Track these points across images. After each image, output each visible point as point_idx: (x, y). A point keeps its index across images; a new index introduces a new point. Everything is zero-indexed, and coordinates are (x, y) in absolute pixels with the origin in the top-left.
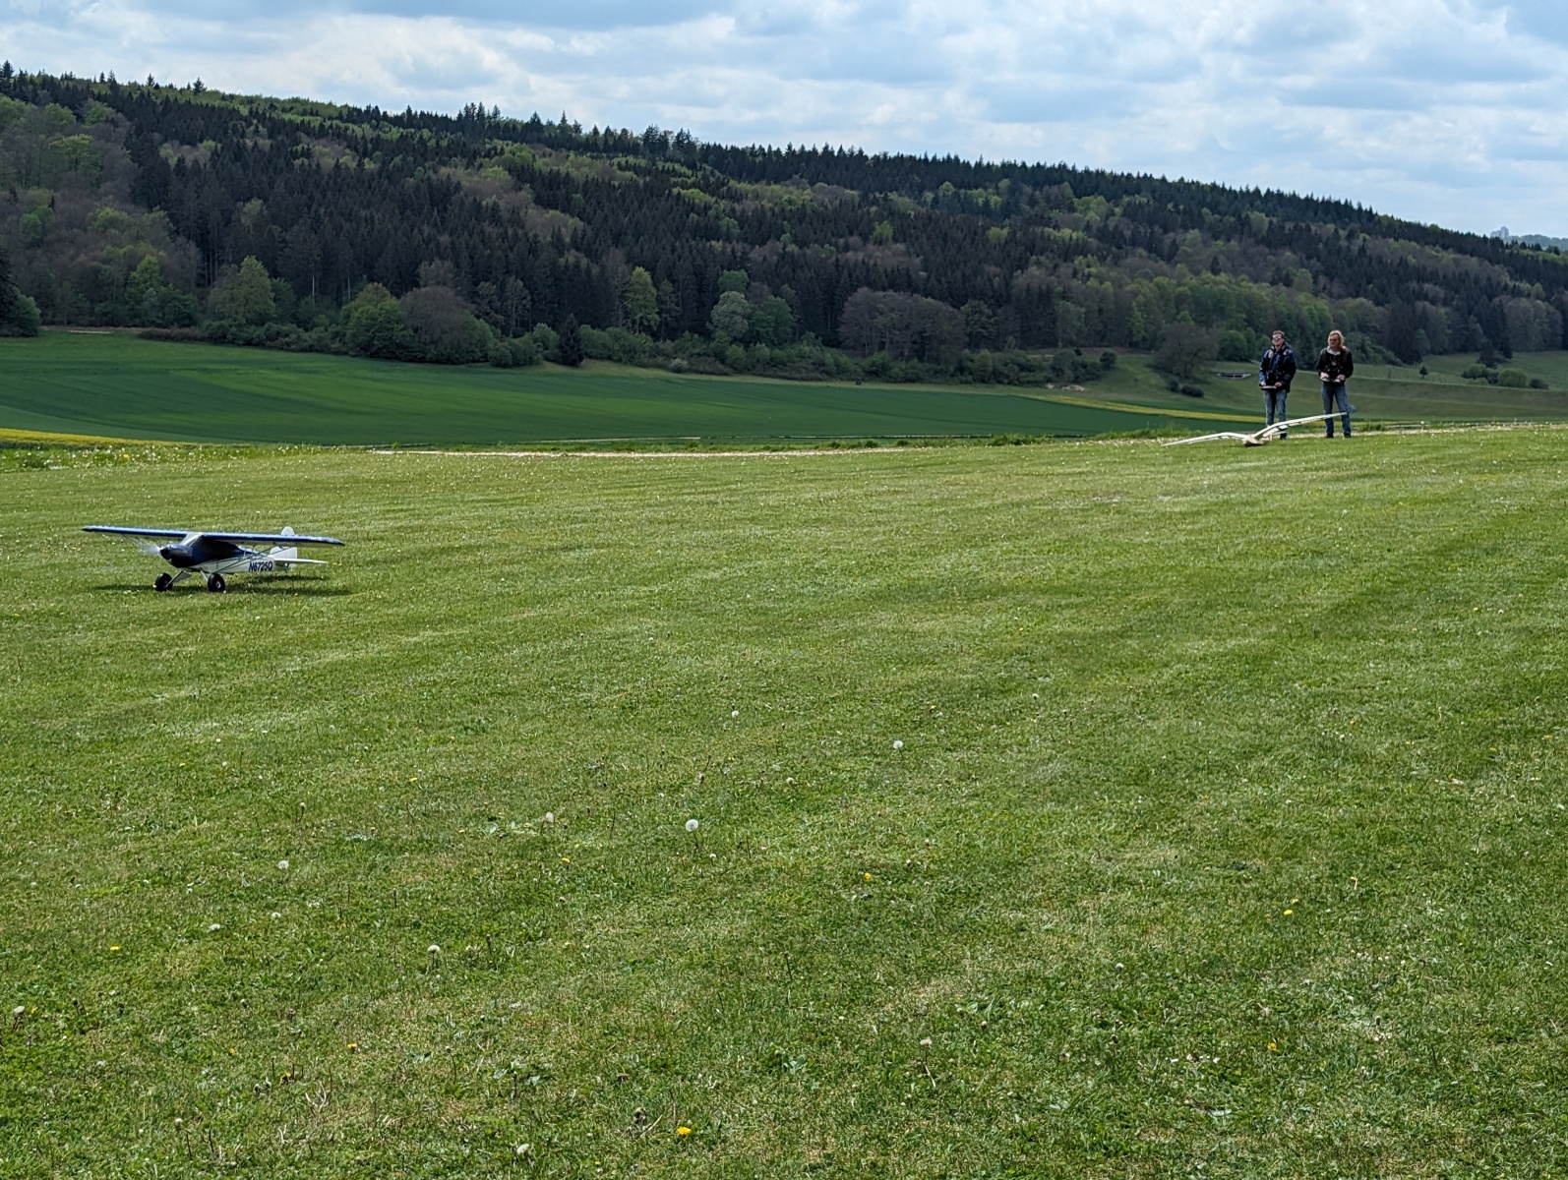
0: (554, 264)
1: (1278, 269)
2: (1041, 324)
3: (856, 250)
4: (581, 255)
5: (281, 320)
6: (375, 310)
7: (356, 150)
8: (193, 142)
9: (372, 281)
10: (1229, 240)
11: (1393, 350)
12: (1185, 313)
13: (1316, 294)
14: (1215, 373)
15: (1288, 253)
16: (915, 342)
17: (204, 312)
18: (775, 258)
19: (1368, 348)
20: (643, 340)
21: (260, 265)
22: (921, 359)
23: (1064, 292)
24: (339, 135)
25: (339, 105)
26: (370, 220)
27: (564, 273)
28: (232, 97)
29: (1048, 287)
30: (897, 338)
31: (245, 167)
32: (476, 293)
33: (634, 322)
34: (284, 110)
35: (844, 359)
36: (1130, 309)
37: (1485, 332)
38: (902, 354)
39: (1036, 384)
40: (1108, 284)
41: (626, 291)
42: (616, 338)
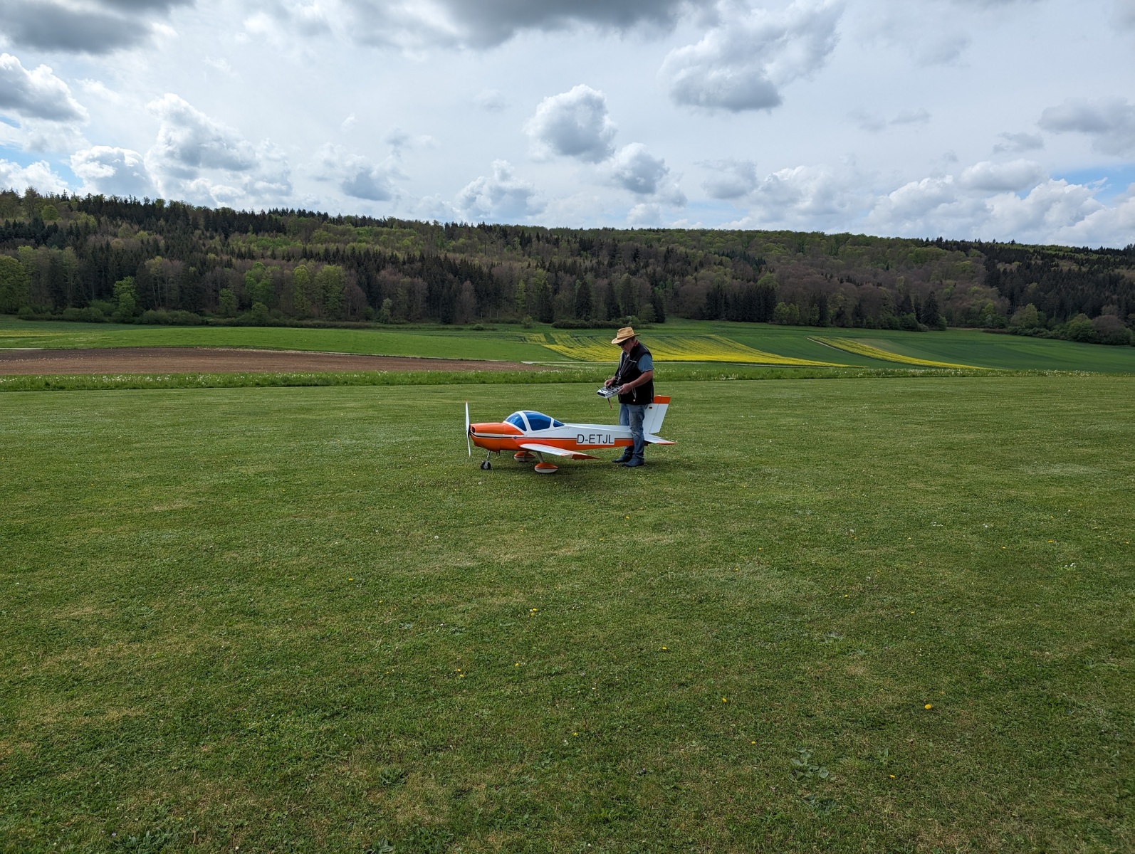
5: (1040, 327)
6: (1081, 324)
7: (1078, 263)
8: (1010, 262)
9: (1080, 313)
17: (1009, 323)
21: (1034, 307)
24: (1071, 258)
25: (1071, 247)
26: (1083, 290)
28: (1026, 245)
31: (1031, 271)
32: (1127, 318)
34: (1048, 250)
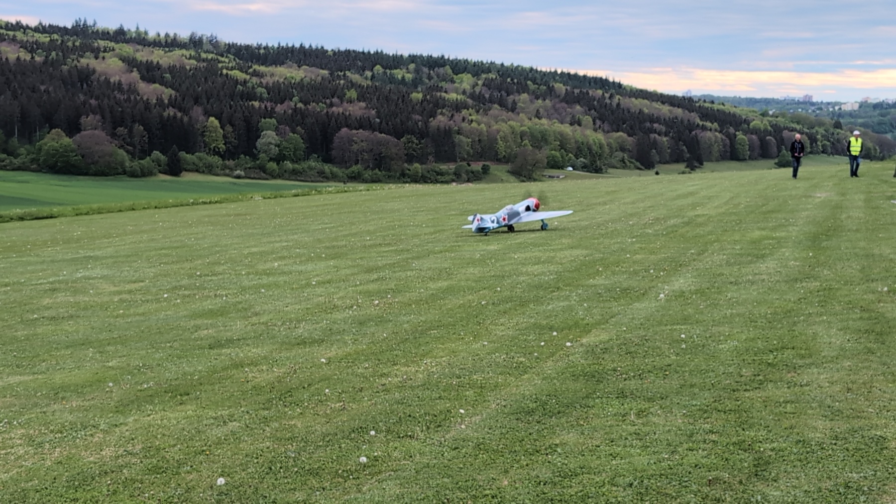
0: (161, 116)
1: (573, 116)
2: (447, 149)
3: (337, 106)
4: (176, 110)
6: (57, 145)
9: (54, 128)
10: (545, 100)
11: (640, 162)
12: (526, 142)
13: (595, 130)
14: (545, 176)
15: (578, 107)
16: (376, 159)
18: (290, 111)
19: (626, 161)
20: (216, 160)
22: (380, 170)
23: (459, 130)
26: (48, 92)
27: (168, 121)
29: (449, 127)
30: (366, 157)
32: (116, 134)
33: (210, 149)
35: (335, 169)
36: (496, 139)
37: (688, 151)
38: (369, 166)
39: (447, 182)
40: (483, 125)
41: (204, 132)
42: (200, 159)
